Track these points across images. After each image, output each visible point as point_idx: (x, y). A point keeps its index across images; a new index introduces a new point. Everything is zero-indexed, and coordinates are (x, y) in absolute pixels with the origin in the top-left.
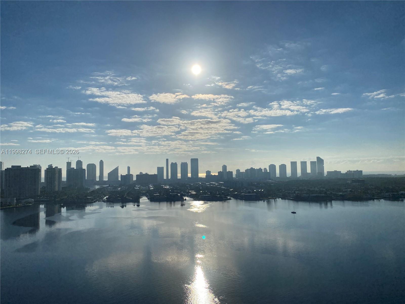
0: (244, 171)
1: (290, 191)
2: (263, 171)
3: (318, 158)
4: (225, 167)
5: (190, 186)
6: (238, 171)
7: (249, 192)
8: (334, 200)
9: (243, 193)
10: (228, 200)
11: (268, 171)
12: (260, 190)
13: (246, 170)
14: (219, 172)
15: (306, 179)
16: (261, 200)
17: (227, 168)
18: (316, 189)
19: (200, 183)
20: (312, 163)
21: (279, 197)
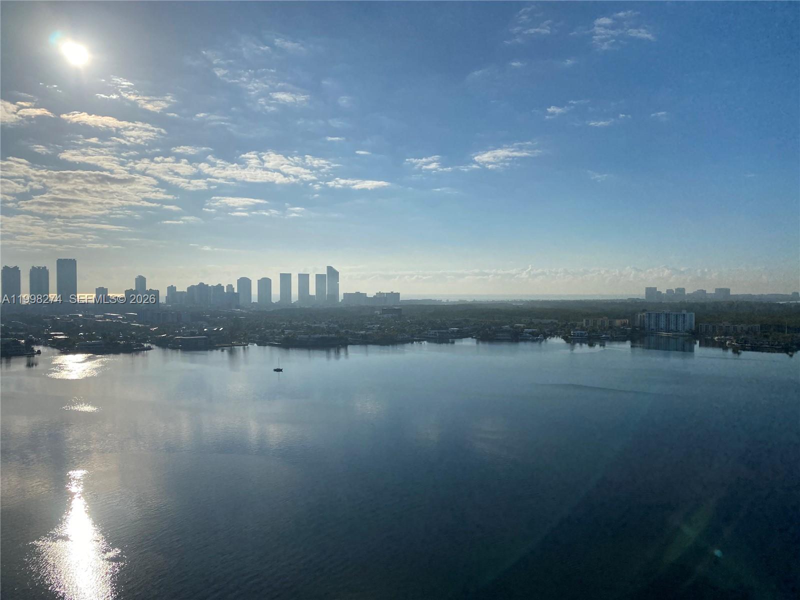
0: (186, 290)
1: (275, 330)
2: (225, 291)
3: (330, 269)
4: (141, 281)
5: (55, 322)
6: (171, 289)
7: (193, 334)
8: (351, 344)
9: (179, 334)
10: (145, 351)
11: (236, 291)
12: (215, 329)
13: (188, 289)
14: (126, 292)
15: (307, 307)
16: (217, 348)
17: (146, 283)
18: (323, 325)
19: (80, 315)
20: (319, 278)
21: (253, 342)
